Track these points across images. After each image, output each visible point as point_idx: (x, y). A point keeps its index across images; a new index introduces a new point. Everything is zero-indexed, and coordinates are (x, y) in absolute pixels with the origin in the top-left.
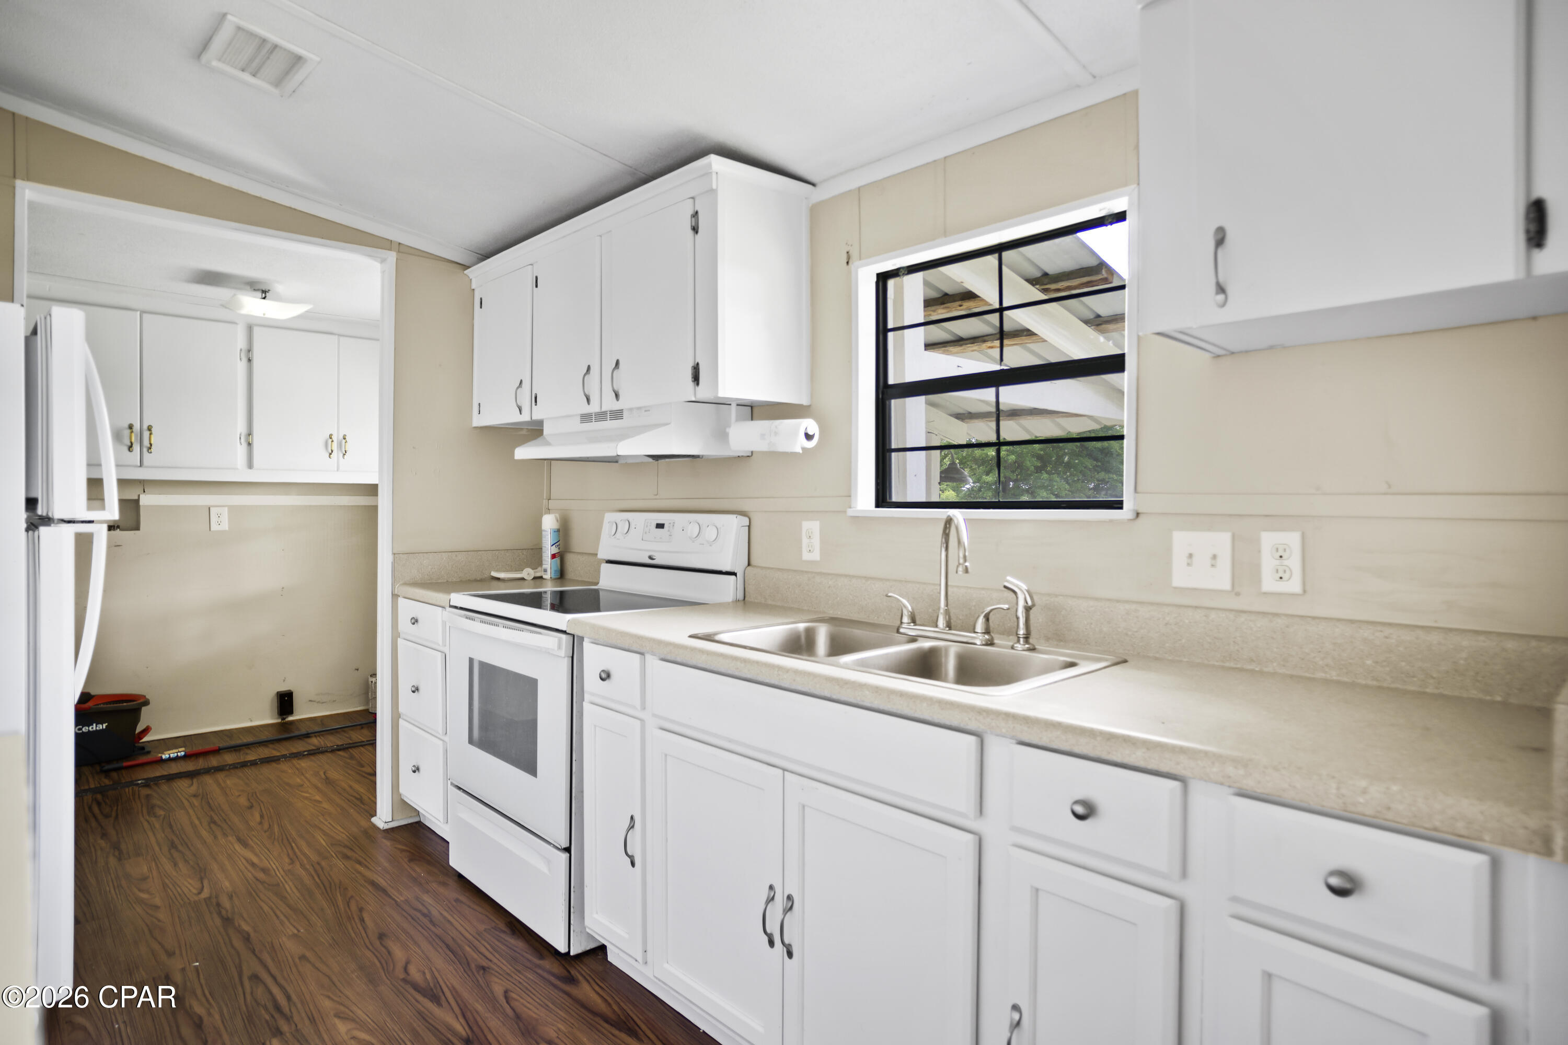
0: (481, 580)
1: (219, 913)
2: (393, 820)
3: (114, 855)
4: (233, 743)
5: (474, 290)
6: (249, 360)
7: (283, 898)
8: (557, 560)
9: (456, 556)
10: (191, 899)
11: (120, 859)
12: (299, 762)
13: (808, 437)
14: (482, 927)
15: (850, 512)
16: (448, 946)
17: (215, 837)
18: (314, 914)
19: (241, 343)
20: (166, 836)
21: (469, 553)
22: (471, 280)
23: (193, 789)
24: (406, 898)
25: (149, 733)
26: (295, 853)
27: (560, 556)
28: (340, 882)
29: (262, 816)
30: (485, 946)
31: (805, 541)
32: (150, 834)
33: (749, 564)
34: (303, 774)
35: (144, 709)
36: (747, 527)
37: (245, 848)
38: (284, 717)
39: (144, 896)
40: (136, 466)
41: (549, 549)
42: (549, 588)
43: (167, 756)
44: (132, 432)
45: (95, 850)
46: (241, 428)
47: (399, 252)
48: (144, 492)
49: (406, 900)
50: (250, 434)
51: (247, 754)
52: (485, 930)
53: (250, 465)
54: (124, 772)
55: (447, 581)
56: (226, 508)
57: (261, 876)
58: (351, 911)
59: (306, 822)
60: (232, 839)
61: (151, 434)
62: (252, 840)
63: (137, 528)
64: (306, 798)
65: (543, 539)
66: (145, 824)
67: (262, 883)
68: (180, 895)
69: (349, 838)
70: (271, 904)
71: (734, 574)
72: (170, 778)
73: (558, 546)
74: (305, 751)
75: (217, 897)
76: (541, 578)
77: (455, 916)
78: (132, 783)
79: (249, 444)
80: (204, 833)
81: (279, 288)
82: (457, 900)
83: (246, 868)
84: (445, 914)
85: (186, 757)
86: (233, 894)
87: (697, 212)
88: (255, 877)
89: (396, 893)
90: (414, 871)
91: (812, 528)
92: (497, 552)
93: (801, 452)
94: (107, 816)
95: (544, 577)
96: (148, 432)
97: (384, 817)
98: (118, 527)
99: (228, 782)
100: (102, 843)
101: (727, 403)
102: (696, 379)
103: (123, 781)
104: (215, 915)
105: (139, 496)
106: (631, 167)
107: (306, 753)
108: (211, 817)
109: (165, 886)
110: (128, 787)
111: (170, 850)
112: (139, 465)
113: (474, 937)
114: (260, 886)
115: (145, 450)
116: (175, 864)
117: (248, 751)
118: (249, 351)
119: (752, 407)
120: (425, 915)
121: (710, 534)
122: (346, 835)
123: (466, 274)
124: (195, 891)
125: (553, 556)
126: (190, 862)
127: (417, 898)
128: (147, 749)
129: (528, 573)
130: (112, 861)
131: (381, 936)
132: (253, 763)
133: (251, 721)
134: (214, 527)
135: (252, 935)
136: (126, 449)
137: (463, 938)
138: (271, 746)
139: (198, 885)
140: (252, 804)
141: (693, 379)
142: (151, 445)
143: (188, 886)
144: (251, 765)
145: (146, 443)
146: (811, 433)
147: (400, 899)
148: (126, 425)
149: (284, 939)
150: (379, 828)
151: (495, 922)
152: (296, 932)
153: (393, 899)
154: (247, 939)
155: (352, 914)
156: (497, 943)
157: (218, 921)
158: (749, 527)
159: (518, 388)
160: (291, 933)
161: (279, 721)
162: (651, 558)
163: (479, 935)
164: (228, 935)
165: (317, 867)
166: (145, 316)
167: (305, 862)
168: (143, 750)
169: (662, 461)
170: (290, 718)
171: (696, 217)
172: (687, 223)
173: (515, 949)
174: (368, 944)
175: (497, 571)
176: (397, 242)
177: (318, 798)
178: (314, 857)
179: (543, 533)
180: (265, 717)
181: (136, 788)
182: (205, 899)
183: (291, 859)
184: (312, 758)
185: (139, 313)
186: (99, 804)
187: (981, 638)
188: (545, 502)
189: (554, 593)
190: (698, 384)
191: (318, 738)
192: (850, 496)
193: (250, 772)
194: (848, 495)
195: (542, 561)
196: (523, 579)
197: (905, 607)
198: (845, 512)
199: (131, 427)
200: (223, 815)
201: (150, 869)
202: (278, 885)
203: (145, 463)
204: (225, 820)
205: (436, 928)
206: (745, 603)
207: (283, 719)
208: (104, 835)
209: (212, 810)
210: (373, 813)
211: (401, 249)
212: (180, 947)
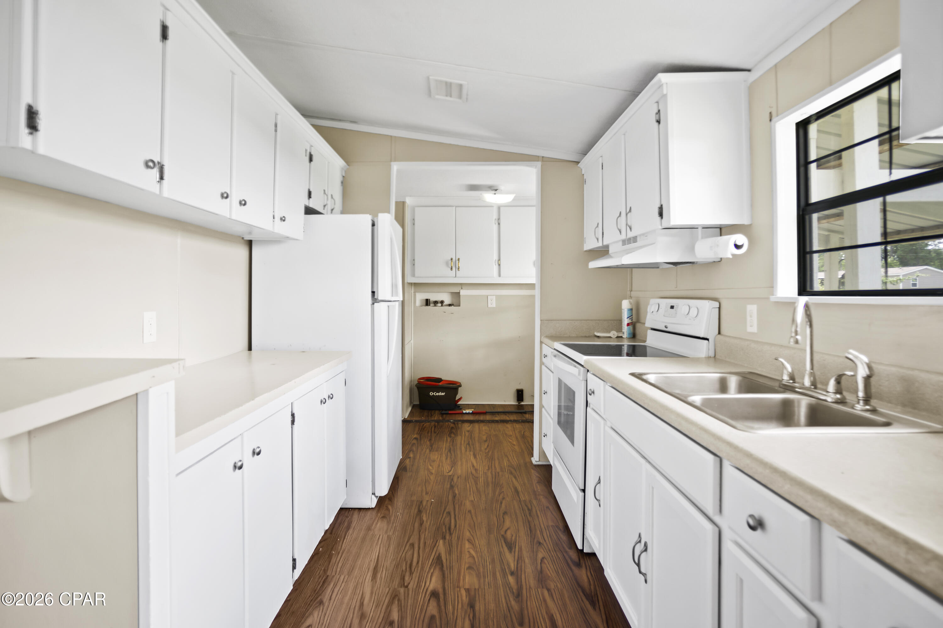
0: (589, 337)
1: (451, 483)
2: (539, 461)
3: (429, 449)
4: (493, 411)
5: (583, 175)
6: (499, 224)
7: (476, 484)
8: (631, 327)
9: (575, 323)
10: (444, 474)
11: (430, 451)
12: (516, 425)
13: (737, 247)
14: (551, 523)
15: (773, 299)
16: (530, 527)
17: (466, 451)
18: (484, 495)
19: (495, 216)
20: (449, 446)
21: (582, 321)
22: (582, 169)
23: (468, 429)
24: (525, 499)
25: (461, 400)
26: (492, 466)
27: (633, 325)
28: (502, 483)
29: (488, 446)
30: (547, 533)
31: (748, 318)
32: (445, 443)
33: (719, 333)
34: (515, 431)
35: (459, 388)
36: (718, 309)
37: (474, 458)
38: (520, 402)
39: (430, 468)
40: (453, 277)
41: (626, 321)
42: (626, 343)
43: (465, 412)
44: (452, 262)
45: (425, 445)
46: (496, 257)
47: (543, 161)
48: (462, 289)
49: (525, 500)
50: (499, 260)
51: (496, 417)
52: (552, 526)
53: (500, 275)
54: (448, 415)
55: (569, 336)
56: (495, 296)
57: (474, 472)
58: (499, 498)
59: (504, 453)
60: (472, 453)
61: (459, 262)
62: (479, 455)
63: (459, 306)
64: (510, 442)
65: (623, 314)
66: (445, 439)
67: (473, 475)
68: (442, 471)
69: (517, 464)
70: (471, 485)
71: (707, 339)
72: (464, 421)
73: (630, 318)
74: (520, 420)
75: (454, 476)
76: (621, 337)
77: (542, 515)
78: (448, 421)
79: (499, 265)
80: (463, 448)
81: (502, 188)
82: (548, 507)
83: (470, 467)
84: (538, 512)
85: (473, 413)
86: (460, 477)
87: (659, 111)
88: (471, 472)
89: (522, 496)
90: (537, 487)
91: (752, 309)
92: (598, 321)
93: (731, 257)
94: (435, 432)
95: (623, 337)
96: (458, 261)
97: (536, 459)
98: (453, 305)
99: (483, 428)
100: (428, 442)
101: (695, 227)
102: (661, 214)
103: (446, 419)
104: (449, 483)
105: (460, 291)
106: (630, 91)
107: (520, 421)
108: (469, 442)
109: (439, 465)
110: (447, 422)
111: (448, 452)
112: (455, 276)
113: (545, 527)
114: (471, 476)
115: (457, 269)
116: (447, 459)
117: (497, 415)
118: (499, 219)
119: (721, 229)
120: (528, 509)
121: (694, 312)
122: (517, 463)
123: (579, 167)
124: (447, 471)
125: (628, 325)
126: (452, 459)
127: (530, 501)
128: (460, 408)
129: (614, 334)
130: (428, 451)
131: (505, 513)
132: (497, 422)
133: (505, 402)
134: (490, 306)
135: (457, 495)
136: (450, 269)
137: (539, 526)
138: (508, 415)
139: (449, 469)
140: (487, 440)
141: (659, 215)
142: (459, 267)
143: (446, 468)
144: (496, 422)
145: (457, 267)
146: (739, 243)
147: (523, 498)
148: (450, 259)
149: (467, 501)
150: (532, 463)
151: (559, 523)
152: (473, 499)
153: (519, 498)
154: (454, 497)
155: (499, 500)
156: (553, 533)
157: (449, 486)
158: (719, 308)
159: (596, 228)
160: (471, 500)
161: (517, 404)
162: (666, 327)
163: (547, 526)
164: (449, 493)
165: (497, 474)
166: (457, 208)
167: (494, 470)
168: (459, 407)
169: (679, 266)
170: (522, 403)
171: (659, 114)
172: (654, 118)
173: (560, 539)
174: (498, 515)
175: (598, 332)
176: (541, 156)
177: (515, 443)
178: (498, 470)
179: (623, 311)
180: (511, 401)
181: (450, 423)
182: (449, 475)
183: (489, 468)
184: (523, 424)
185: (454, 207)
186: (435, 427)
187: (832, 396)
188: (628, 293)
189: (629, 346)
190: (662, 218)
191: (529, 415)
192: (773, 287)
193: (494, 425)
194: (772, 286)
195: (622, 328)
196: (610, 337)
197: (786, 368)
198: (768, 298)
199: (452, 259)
200: (474, 442)
201: (437, 458)
202: (478, 478)
203: (457, 275)
204: (473, 444)
205: (530, 516)
206: (715, 359)
207: (519, 403)
208: (430, 440)
209: (471, 439)
210: (532, 455)
211: (543, 159)
212: (431, 492)
